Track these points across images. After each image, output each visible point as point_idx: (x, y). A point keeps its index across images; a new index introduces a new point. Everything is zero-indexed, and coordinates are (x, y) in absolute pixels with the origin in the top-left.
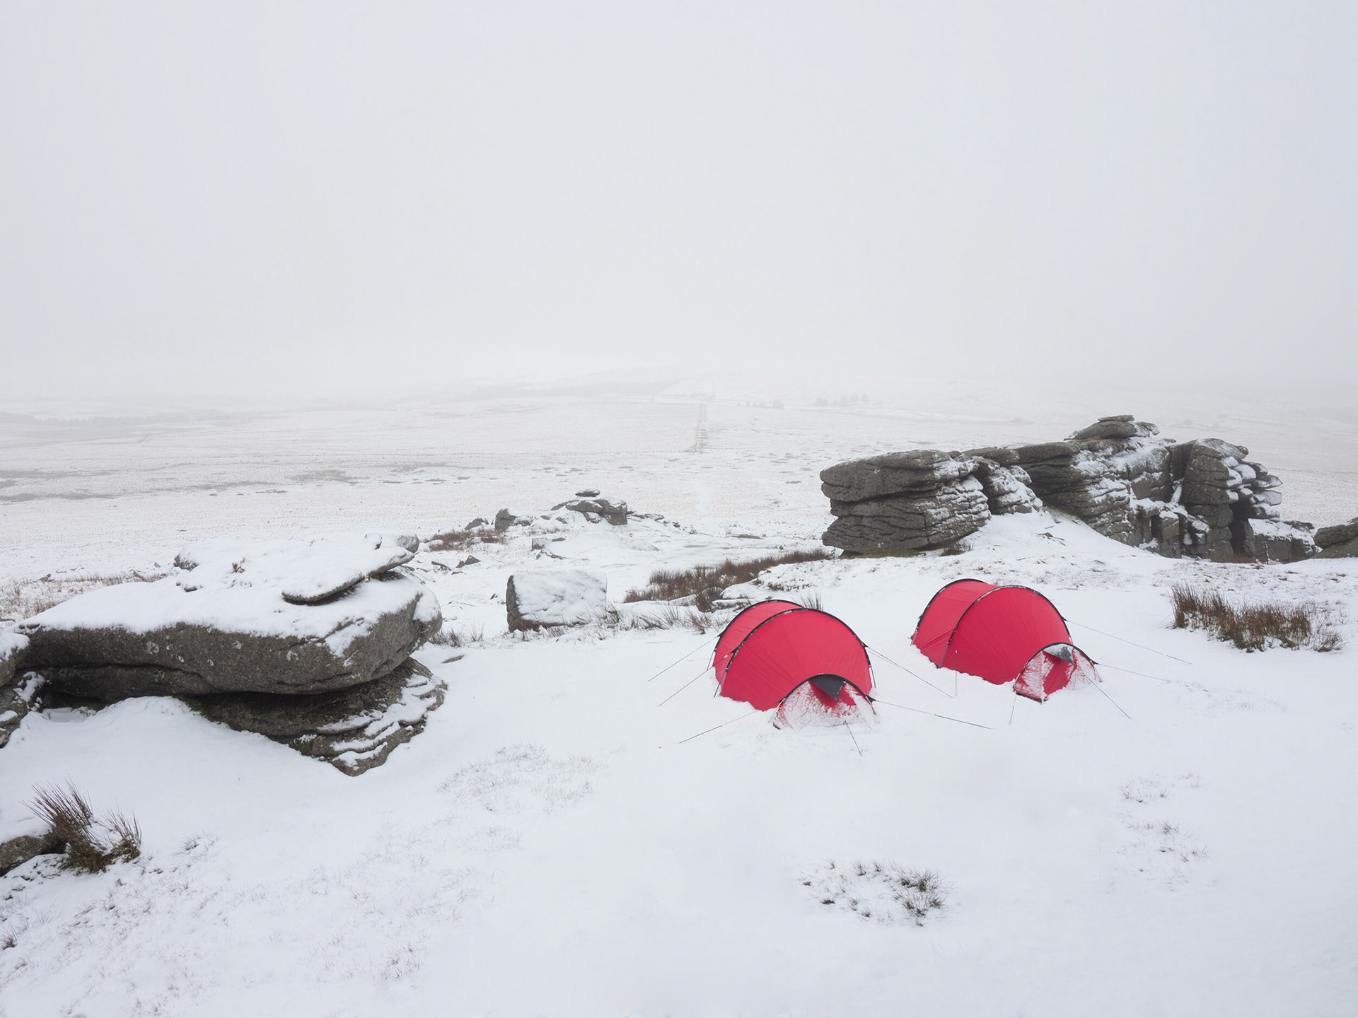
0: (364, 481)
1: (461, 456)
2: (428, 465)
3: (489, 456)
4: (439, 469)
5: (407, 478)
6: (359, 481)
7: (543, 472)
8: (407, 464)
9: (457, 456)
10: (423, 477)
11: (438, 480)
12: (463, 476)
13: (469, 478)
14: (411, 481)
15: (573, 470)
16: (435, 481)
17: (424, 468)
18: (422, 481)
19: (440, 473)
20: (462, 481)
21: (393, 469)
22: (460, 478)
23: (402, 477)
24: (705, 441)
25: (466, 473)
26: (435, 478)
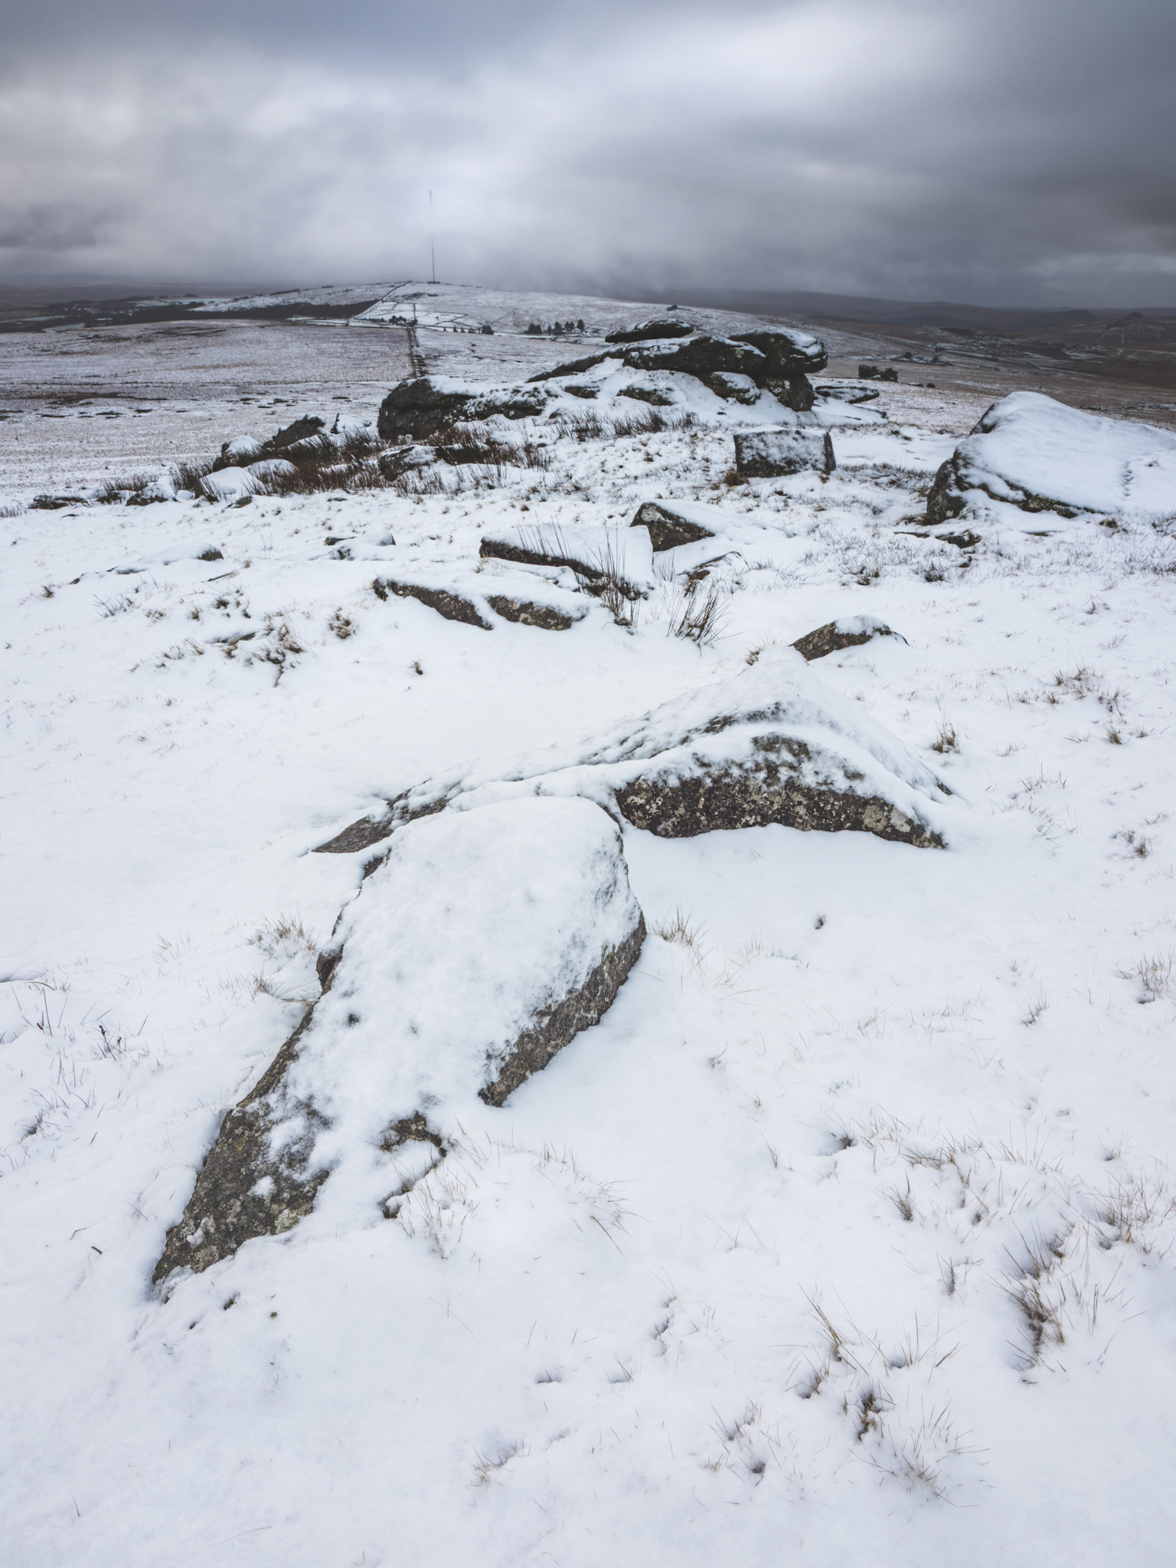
0: (17, 415)
1: (134, 385)
2: (96, 395)
3: (169, 385)
4: (111, 401)
5: (72, 413)
6: (10, 415)
7: (241, 404)
8: (69, 394)
9: (129, 385)
10: (92, 410)
11: (112, 413)
12: (143, 408)
13: (150, 410)
14: (78, 415)
15: (277, 401)
16: (109, 415)
17: (92, 400)
18: (92, 415)
19: (113, 406)
20: (142, 414)
21: (51, 400)
22: (140, 411)
23: (65, 410)
24: (424, 369)
25: (146, 405)
26: (108, 411)
